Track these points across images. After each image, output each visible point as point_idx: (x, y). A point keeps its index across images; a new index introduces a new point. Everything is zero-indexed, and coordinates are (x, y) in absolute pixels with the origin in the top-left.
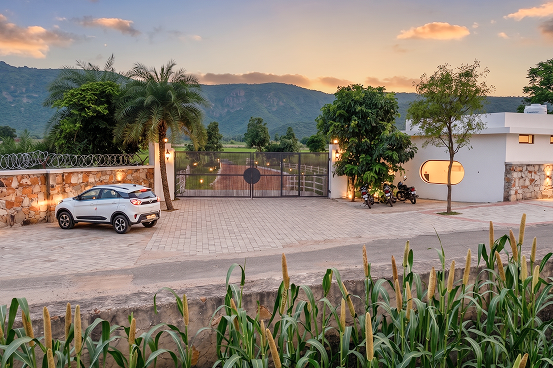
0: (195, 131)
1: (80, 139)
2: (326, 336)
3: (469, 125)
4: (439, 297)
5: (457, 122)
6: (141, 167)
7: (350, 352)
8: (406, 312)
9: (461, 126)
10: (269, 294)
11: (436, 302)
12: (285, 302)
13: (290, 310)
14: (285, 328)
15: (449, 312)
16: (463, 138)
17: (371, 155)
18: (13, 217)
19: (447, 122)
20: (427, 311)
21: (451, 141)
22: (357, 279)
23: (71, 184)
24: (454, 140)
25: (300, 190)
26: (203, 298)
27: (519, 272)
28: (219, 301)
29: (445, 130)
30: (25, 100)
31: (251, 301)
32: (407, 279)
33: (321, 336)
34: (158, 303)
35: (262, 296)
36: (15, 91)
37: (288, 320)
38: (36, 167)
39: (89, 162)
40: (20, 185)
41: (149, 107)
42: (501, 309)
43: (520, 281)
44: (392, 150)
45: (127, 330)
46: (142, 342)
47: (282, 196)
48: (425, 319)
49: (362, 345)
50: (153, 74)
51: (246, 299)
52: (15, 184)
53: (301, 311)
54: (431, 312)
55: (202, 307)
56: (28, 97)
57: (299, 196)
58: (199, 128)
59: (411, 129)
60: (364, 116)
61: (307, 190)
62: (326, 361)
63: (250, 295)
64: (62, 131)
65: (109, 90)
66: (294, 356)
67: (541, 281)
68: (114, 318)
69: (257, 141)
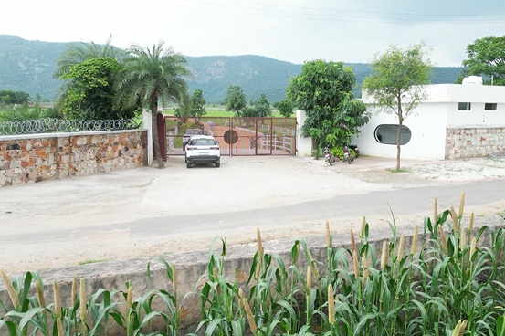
0: (182, 99)
1: (83, 107)
2: (294, 296)
3: (416, 95)
4: (390, 263)
5: (406, 93)
6: (136, 130)
7: (315, 312)
8: (363, 278)
9: (409, 96)
10: (246, 260)
11: (388, 268)
12: (260, 269)
13: (264, 276)
14: (259, 292)
15: (400, 278)
16: (411, 106)
17: (332, 120)
18: (27, 175)
19: (397, 93)
20: (380, 278)
21: (400, 110)
22: (320, 246)
23: (76, 146)
24: (403, 108)
25: (272, 148)
26: (190, 264)
27: (459, 240)
28: (203, 267)
29: (396, 99)
30: (37, 69)
31: (230, 266)
32: (363, 251)
33: (290, 297)
34: (151, 269)
35: (240, 262)
36: (28, 61)
37: (262, 285)
38: (47, 131)
39: (91, 126)
40: (34, 147)
41: (143, 79)
42: (443, 274)
43: (459, 250)
44: (350, 115)
45: (125, 295)
46: (138, 306)
47: (257, 155)
48: (379, 285)
49: (325, 305)
50: (146, 51)
51: (226, 264)
52: (29, 147)
53: (273, 275)
54: (384, 279)
55: (188, 272)
56: (39, 66)
57: (271, 154)
58: (186, 97)
59: (367, 98)
60: (326, 87)
61: (277, 148)
62: (294, 318)
63: (229, 262)
64: (69, 100)
65: (108, 65)
66: (266, 315)
67: (477, 250)
68: (114, 282)
69: (235, 105)
